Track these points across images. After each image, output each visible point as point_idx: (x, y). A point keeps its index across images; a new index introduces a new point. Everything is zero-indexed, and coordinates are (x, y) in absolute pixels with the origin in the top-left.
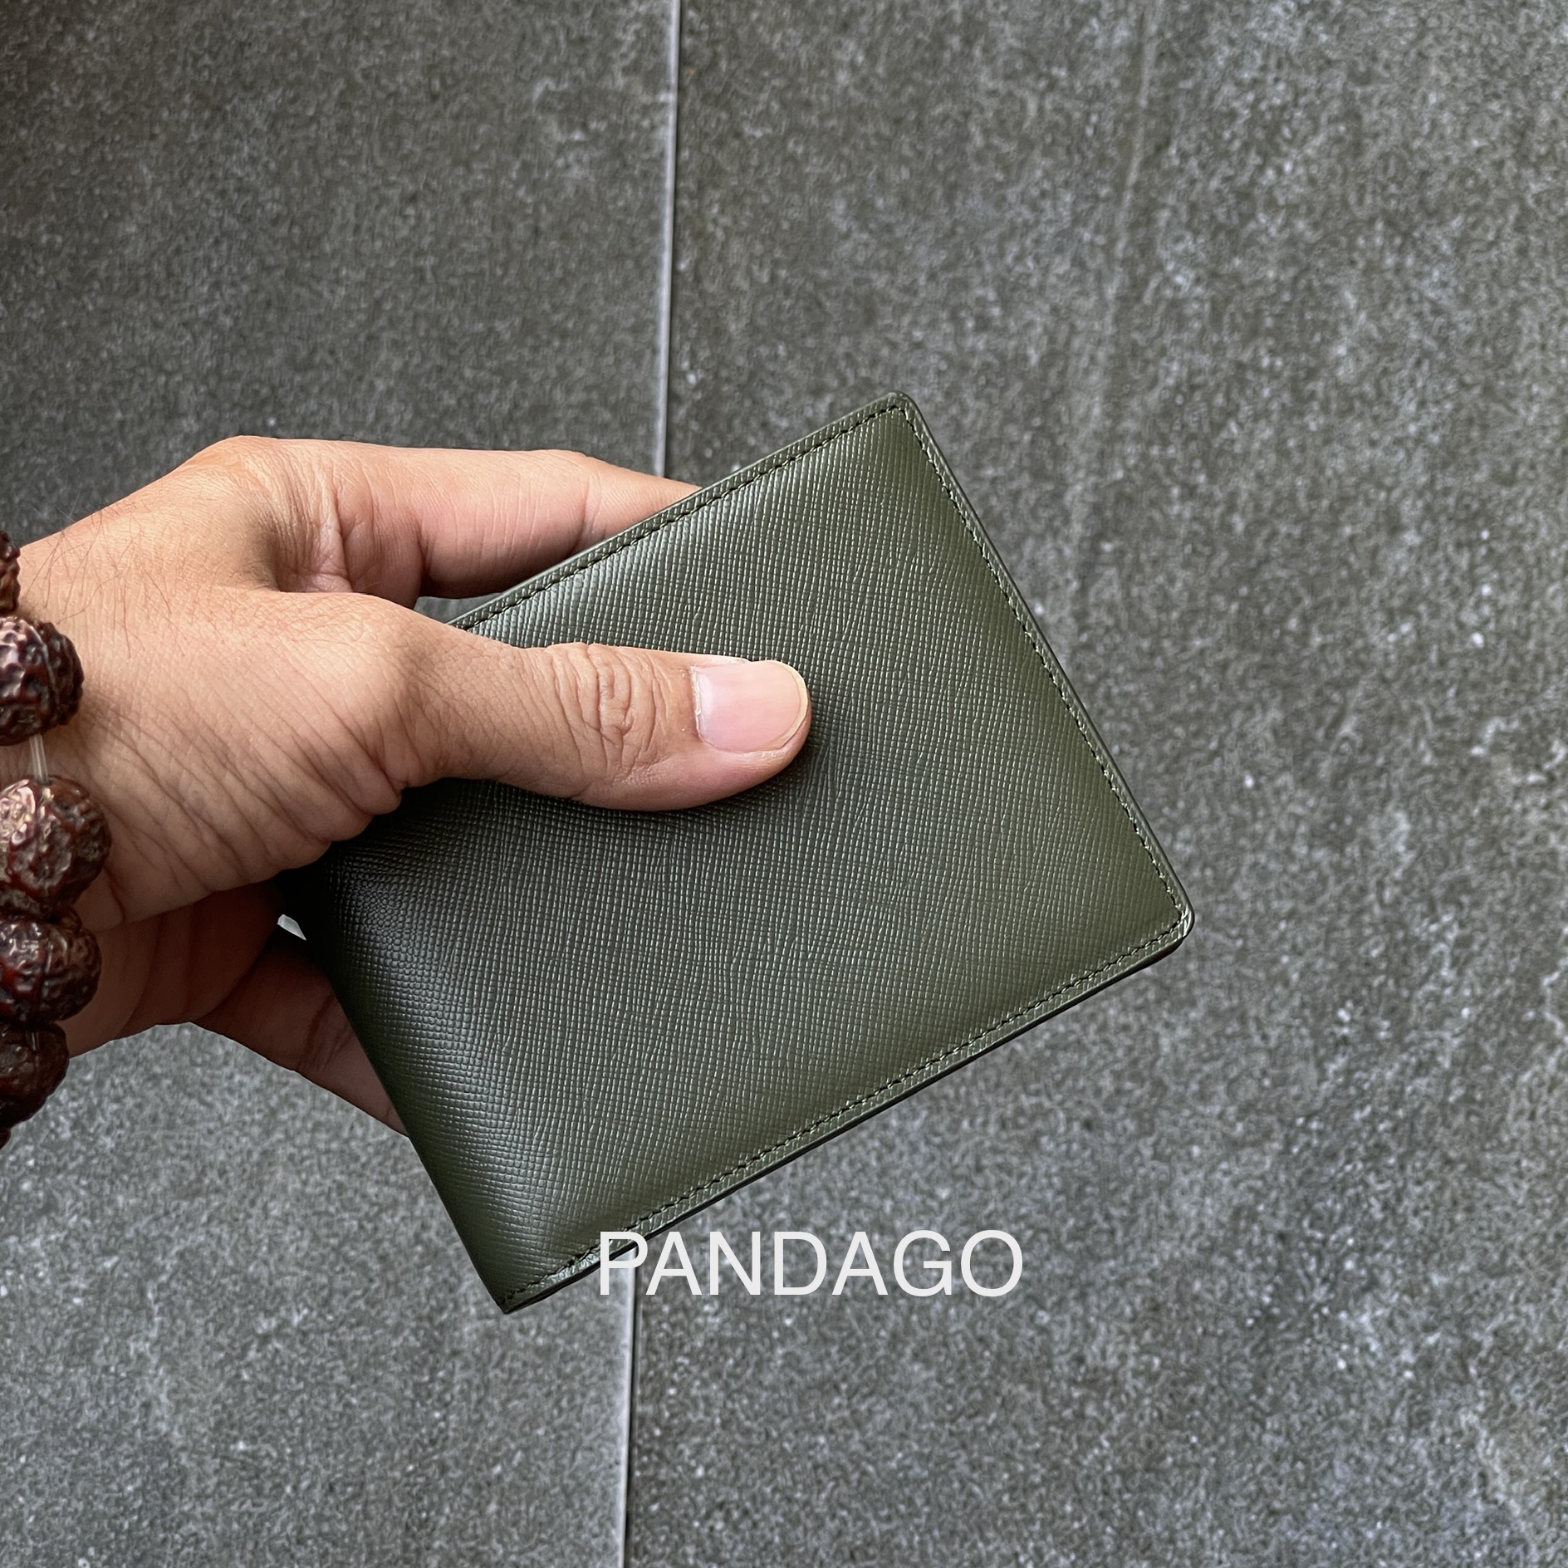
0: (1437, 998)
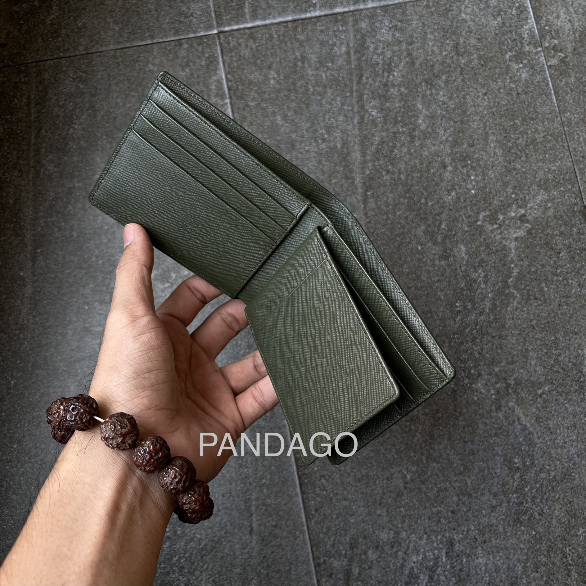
0: (481, 293)
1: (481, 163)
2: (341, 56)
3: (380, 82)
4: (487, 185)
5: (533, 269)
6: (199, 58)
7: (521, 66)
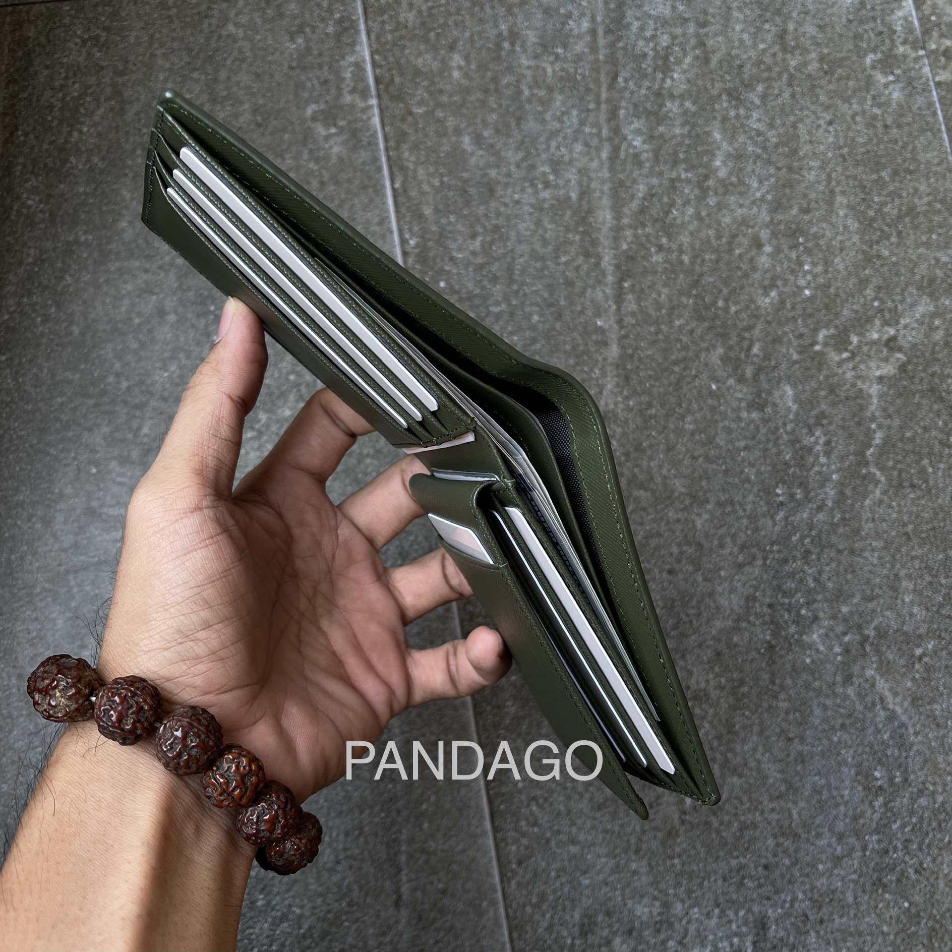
1: (822, 242)
2: (579, 37)
3: (649, 88)
4: (832, 281)
5: (908, 434)
6: (323, 20)
7: (891, 78)
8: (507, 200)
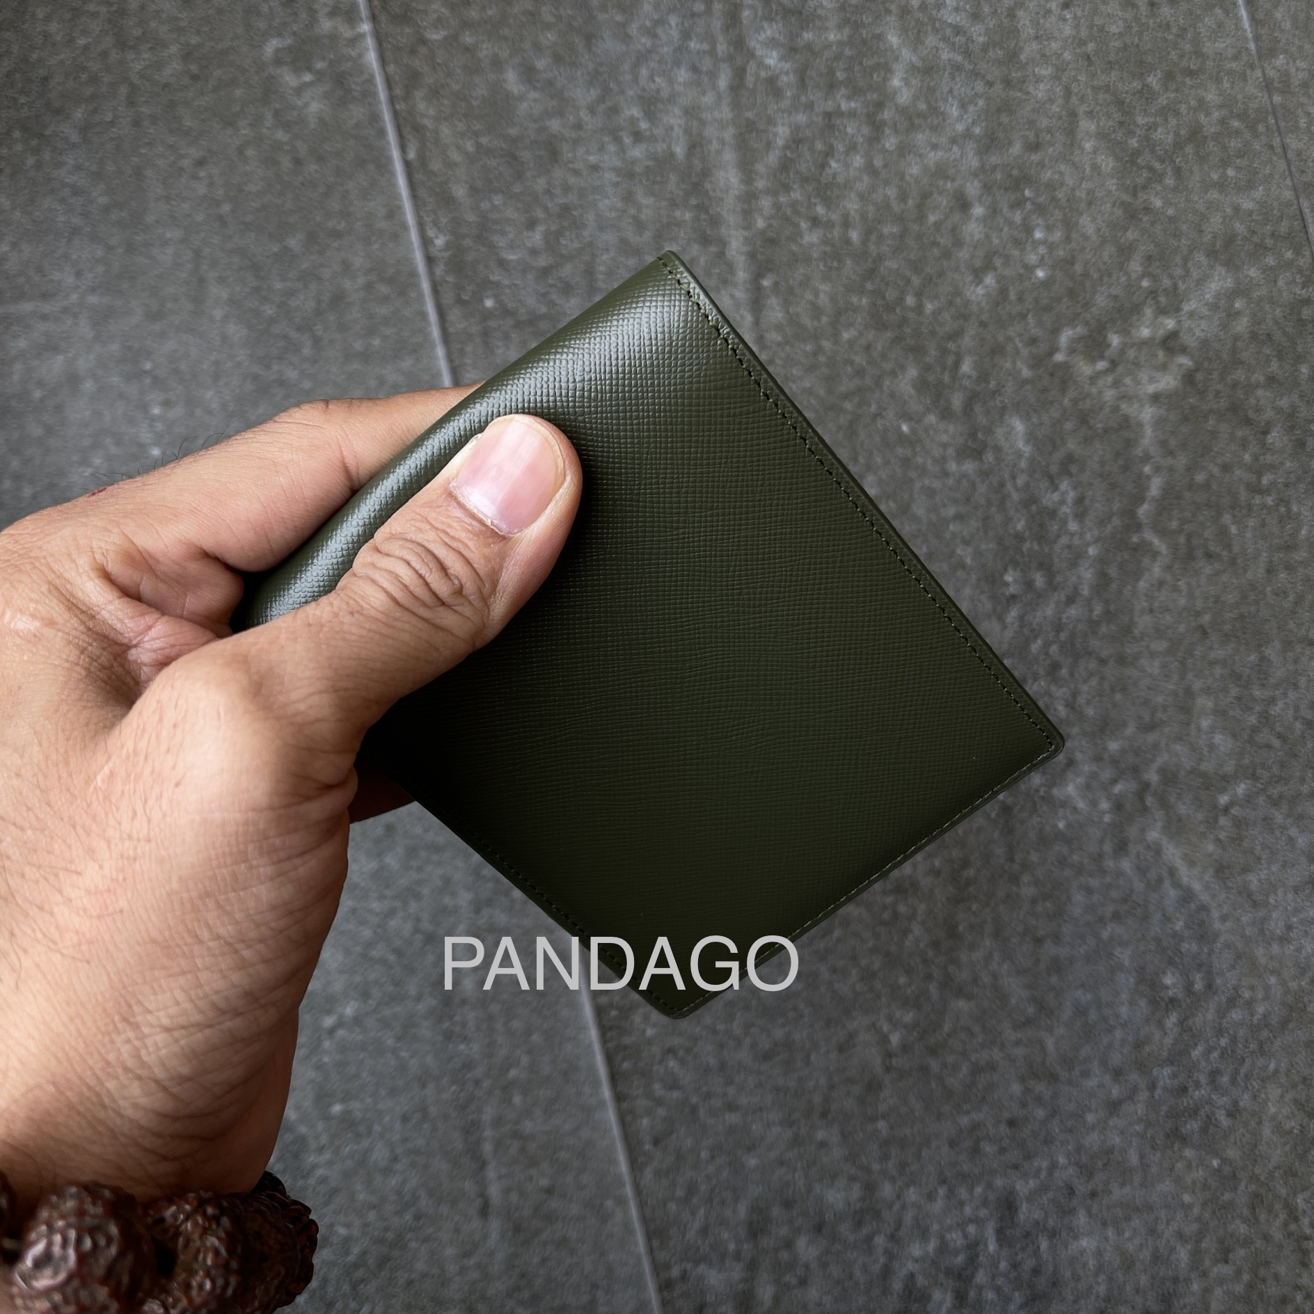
0: (1069, 547)
1: (1059, 194)
4: (1077, 254)
8: (577, 165)
